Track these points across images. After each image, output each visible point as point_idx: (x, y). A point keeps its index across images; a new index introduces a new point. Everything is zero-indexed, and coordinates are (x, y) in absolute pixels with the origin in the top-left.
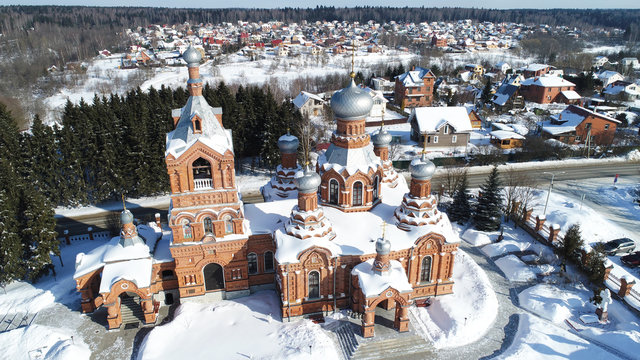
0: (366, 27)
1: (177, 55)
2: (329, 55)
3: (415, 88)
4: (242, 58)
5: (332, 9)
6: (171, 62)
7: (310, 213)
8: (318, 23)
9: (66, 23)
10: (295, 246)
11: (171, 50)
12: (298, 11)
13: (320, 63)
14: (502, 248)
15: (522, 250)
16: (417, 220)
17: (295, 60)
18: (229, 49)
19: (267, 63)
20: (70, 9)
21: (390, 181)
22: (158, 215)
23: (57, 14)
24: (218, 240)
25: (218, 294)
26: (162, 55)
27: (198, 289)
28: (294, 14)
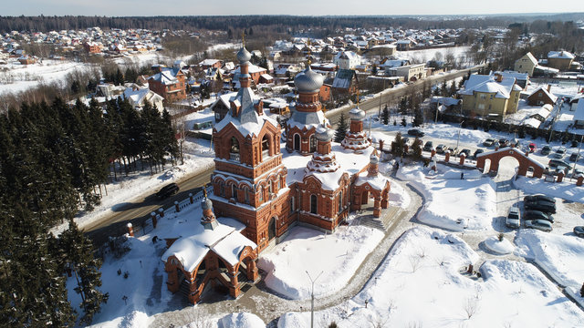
3: (172, 85)
10: (333, 178)
16: (364, 145)
22: (130, 225)
24: (278, 196)
25: (274, 242)
27: (266, 242)
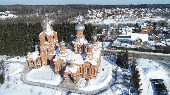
0: (156, 10)
1: (96, 16)
2: (137, 18)
3: (145, 28)
4: (112, 18)
5: (146, 5)
6: (93, 18)
7: (62, 51)
8: (140, 9)
9: (76, 8)
10: (57, 58)
11: (95, 15)
12: (135, 5)
13: (133, 20)
14: (122, 73)
15: (128, 75)
17: (126, 19)
18: (109, 15)
19: (117, 19)
20: (78, 5)
21: (95, 49)
23: (75, 6)
24: (48, 54)
25: (49, 66)
26: (92, 16)
27: (45, 64)
28: (133, 6)
